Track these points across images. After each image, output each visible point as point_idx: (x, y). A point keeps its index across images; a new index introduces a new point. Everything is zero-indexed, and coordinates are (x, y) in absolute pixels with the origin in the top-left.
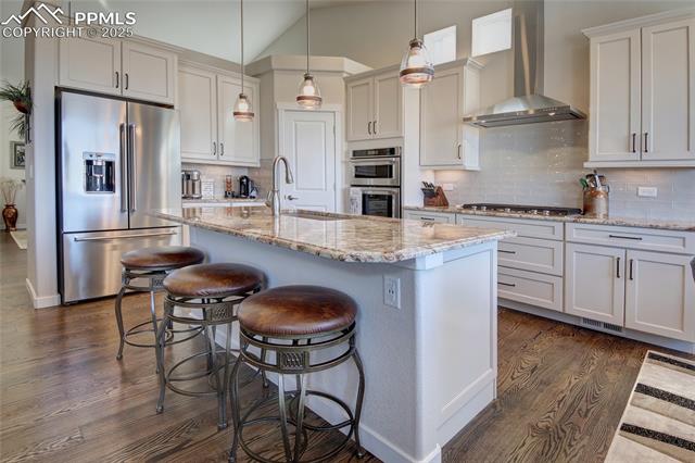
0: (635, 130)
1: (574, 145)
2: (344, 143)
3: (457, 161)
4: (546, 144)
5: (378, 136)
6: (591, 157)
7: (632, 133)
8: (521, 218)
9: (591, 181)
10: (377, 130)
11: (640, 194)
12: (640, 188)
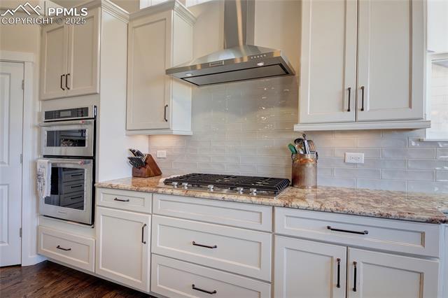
0: (350, 83)
1: (283, 105)
2: (38, 103)
3: (164, 125)
4: (255, 104)
5: (71, 92)
6: (302, 119)
7: (346, 87)
8: (223, 199)
9: (300, 147)
10: (71, 85)
11: (347, 161)
12: (347, 153)
